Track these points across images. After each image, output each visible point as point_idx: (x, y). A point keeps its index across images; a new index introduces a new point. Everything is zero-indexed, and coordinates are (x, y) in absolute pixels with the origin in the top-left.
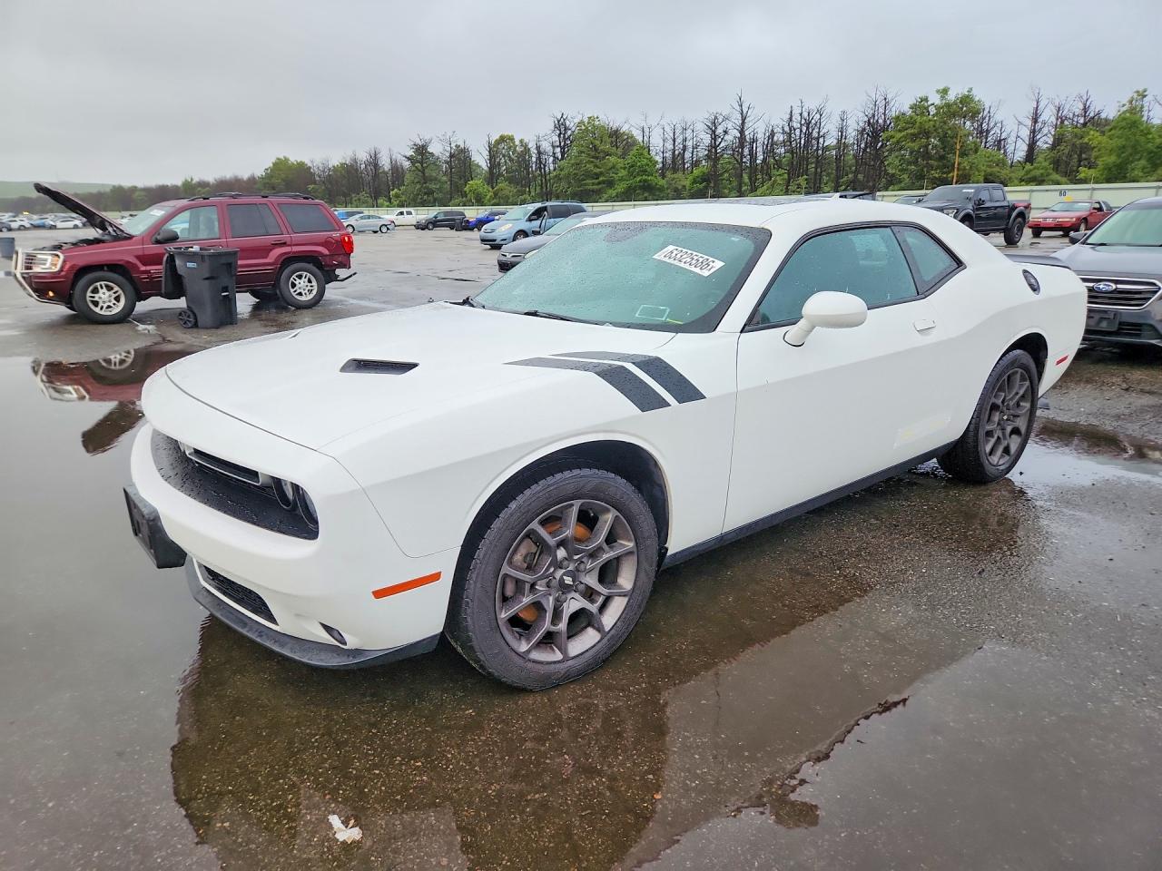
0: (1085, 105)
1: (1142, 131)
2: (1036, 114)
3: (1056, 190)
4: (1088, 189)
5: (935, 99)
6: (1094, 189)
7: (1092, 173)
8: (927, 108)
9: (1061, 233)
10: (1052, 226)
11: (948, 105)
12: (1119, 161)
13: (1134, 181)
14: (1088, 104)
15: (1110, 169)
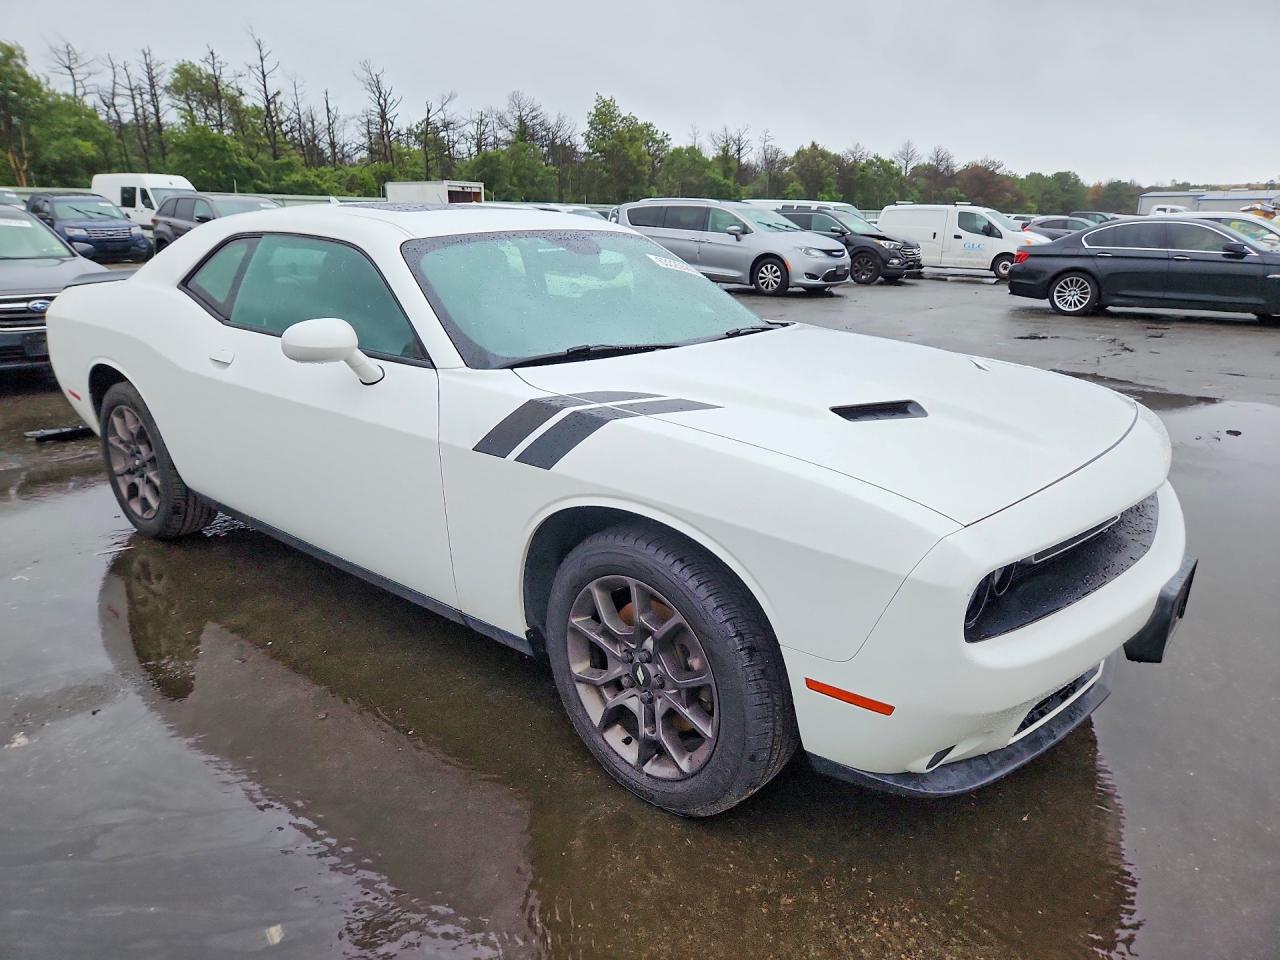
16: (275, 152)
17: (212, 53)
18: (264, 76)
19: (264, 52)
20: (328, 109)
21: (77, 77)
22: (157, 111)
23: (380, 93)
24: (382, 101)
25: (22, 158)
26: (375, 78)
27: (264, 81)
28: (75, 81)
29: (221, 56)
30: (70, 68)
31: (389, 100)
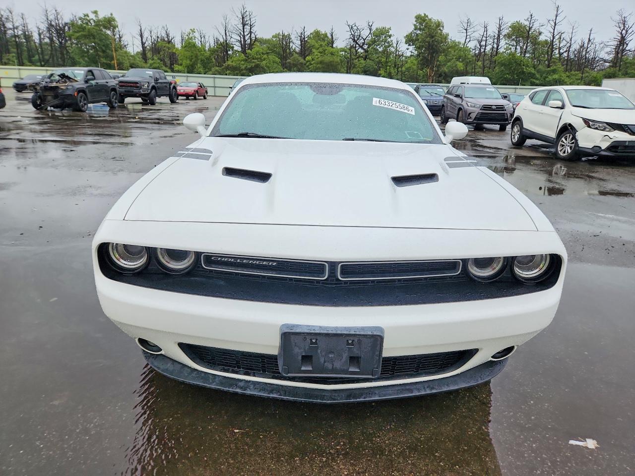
0: (167, 32)
1: (198, 50)
2: (141, 33)
3: (170, 76)
4: (185, 76)
5: (92, 16)
6: (187, 76)
7: (180, 68)
8: (89, 21)
9: (185, 98)
10: (184, 94)
11: (99, 21)
12: (191, 63)
13: (200, 74)
14: (168, 32)
15: (188, 67)
16: (549, 64)
17: (531, 15)
18: (555, 24)
19: (559, 12)
20: (589, 39)
21: (468, 34)
22: (498, 47)
23: (624, 26)
24: (624, 32)
25: (433, 71)
26: (623, 19)
27: (555, 27)
28: (467, 36)
29: (535, 17)
30: (466, 30)
31: (630, 31)
